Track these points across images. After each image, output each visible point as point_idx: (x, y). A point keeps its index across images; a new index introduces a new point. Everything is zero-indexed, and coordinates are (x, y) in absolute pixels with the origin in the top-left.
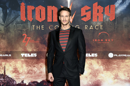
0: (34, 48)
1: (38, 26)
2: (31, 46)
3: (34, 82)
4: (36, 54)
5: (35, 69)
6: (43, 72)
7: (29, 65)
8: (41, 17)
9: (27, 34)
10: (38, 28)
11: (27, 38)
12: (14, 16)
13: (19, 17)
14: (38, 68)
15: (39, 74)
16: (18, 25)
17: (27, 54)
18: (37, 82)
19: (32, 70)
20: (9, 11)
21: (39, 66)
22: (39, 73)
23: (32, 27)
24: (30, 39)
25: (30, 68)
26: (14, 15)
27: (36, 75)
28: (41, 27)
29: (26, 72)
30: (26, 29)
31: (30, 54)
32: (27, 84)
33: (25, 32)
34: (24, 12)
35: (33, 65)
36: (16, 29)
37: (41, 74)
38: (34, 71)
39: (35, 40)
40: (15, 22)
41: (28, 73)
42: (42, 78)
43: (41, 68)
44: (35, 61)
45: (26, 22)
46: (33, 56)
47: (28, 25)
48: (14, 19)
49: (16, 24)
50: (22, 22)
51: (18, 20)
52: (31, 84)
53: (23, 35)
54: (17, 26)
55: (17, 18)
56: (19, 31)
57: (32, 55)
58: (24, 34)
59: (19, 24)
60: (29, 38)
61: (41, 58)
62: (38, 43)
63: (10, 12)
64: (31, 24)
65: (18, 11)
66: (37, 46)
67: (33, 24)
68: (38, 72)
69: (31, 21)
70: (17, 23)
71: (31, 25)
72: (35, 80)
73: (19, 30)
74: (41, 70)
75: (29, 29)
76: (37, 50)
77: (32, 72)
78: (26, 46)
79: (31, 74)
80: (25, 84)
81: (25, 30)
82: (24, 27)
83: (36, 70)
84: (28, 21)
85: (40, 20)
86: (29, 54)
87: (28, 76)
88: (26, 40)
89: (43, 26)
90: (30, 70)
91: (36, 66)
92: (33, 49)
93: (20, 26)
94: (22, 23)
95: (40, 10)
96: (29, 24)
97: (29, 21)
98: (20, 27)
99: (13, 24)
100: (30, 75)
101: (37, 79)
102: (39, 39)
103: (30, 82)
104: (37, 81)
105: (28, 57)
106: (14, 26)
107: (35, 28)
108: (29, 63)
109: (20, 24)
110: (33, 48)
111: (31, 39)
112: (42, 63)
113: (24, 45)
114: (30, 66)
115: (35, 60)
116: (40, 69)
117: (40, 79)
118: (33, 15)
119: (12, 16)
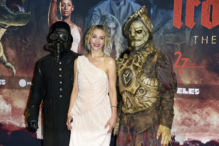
0: (196, 79)
1: (205, 38)
2: (190, 74)
3: (194, 142)
4: (198, 90)
5: (196, 117)
6: (213, 125)
7: (185, 109)
8: (211, 20)
9: (182, 51)
10: (205, 41)
11: (183, 59)
12: (161, 20)
13: (171, 20)
14: (202, 116)
15: (204, 128)
16: (167, 35)
17: (181, 89)
18: (199, 142)
19: (190, 120)
20: (153, 10)
21: (204, 112)
22: (205, 125)
23: (192, 39)
24: (187, 62)
25: (186, 115)
26: (162, 18)
27: (198, 129)
28: (210, 39)
29: (179, 121)
30: (181, 42)
31: (187, 90)
32: (181, 143)
33: (179, 49)
34: (180, 12)
35: (192, 109)
36: (164, 43)
37: (207, 128)
38: (194, 121)
39: (198, 63)
40: (162, 31)
41: (183, 123)
42: (210, 135)
43: (209, 117)
44: (196, 102)
45: (183, 30)
46: (193, 93)
47: (185, 35)
48: (160, 26)
49: (163, 33)
50: (175, 30)
51: (168, 26)
52: (188, 145)
53: (175, 54)
54: (165, 37)
55: (166, 23)
56: (169, 47)
57: (191, 91)
58: (178, 53)
59: (169, 33)
60: (186, 60)
61: (208, 98)
62: (204, 70)
63: (156, 12)
64: (191, 32)
65: (170, 10)
66: (200, 75)
67: (195, 34)
68: (202, 123)
69: (191, 28)
70: (167, 32)
71: (192, 35)
72: (196, 139)
73: (168, 44)
74: (208, 120)
75: (187, 43)
76: (200, 83)
77: (190, 123)
78: (180, 74)
79: (189, 126)
80: (178, 143)
81: (178, 44)
82: (178, 39)
83: (197, 120)
84: (186, 29)
85: (209, 26)
86: (184, 89)
87: (183, 130)
88: (181, 63)
89: (214, 38)
90: (186, 119)
91: (198, 113)
92: (192, 80)
93: (171, 37)
94: (174, 33)
95: (212, 6)
96: (188, 33)
97: (189, 29)
98: (171, 40)
99: (159, 34)
100: (186, 127)
101: (200, 136)
102: (204, 62)
103: (186, 141)
104: (199, 140)
105: (182, 94)
106: (161, 37)
107: (199, 40)
108: (184, 105)
109: (172, 34)
110: (193, 78)
111: (190, 60)
112: (210, 108)
113: (177, 71)
114: (187, 111)
115: (197, 100)
116: (206, 118)
117: (205, 136)
118: (196, 16)
119: (157, 19)
